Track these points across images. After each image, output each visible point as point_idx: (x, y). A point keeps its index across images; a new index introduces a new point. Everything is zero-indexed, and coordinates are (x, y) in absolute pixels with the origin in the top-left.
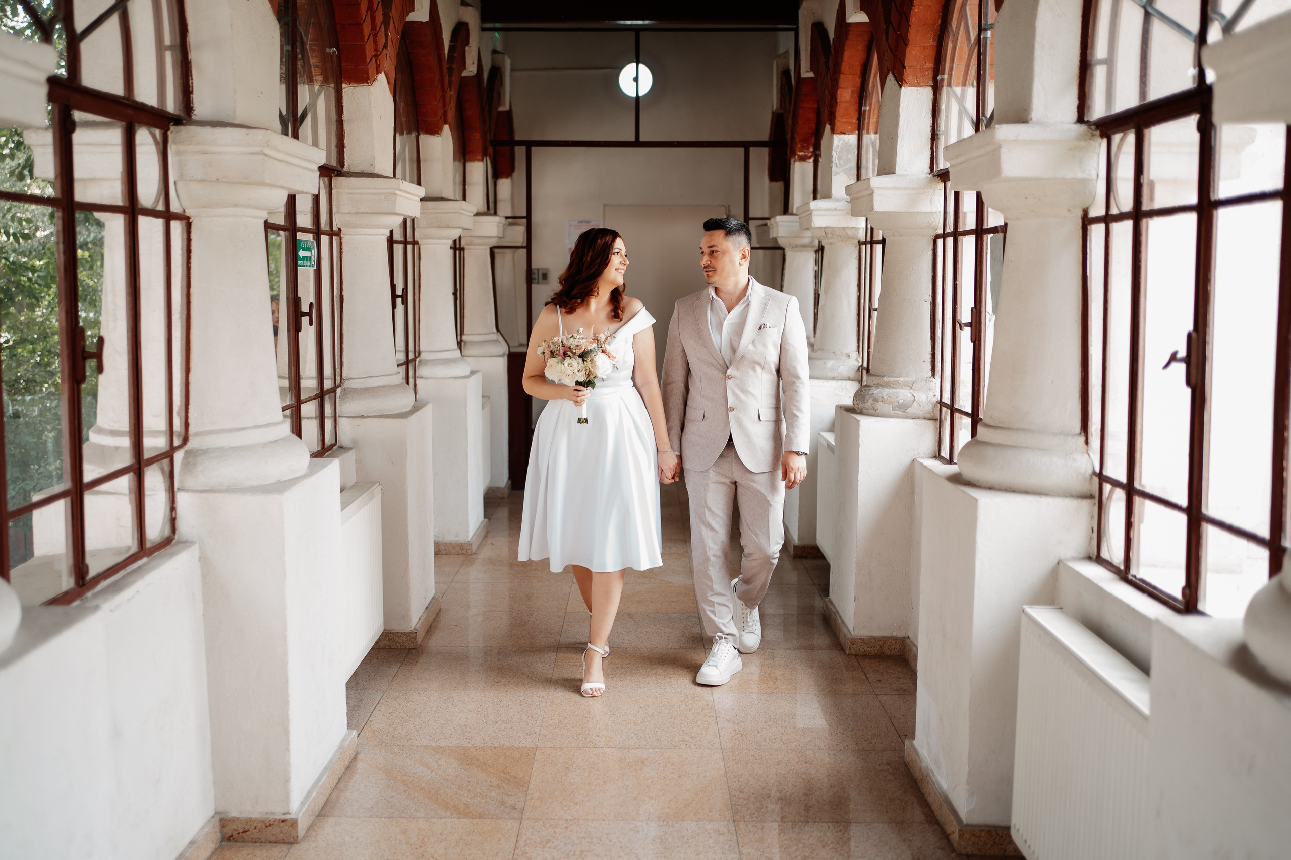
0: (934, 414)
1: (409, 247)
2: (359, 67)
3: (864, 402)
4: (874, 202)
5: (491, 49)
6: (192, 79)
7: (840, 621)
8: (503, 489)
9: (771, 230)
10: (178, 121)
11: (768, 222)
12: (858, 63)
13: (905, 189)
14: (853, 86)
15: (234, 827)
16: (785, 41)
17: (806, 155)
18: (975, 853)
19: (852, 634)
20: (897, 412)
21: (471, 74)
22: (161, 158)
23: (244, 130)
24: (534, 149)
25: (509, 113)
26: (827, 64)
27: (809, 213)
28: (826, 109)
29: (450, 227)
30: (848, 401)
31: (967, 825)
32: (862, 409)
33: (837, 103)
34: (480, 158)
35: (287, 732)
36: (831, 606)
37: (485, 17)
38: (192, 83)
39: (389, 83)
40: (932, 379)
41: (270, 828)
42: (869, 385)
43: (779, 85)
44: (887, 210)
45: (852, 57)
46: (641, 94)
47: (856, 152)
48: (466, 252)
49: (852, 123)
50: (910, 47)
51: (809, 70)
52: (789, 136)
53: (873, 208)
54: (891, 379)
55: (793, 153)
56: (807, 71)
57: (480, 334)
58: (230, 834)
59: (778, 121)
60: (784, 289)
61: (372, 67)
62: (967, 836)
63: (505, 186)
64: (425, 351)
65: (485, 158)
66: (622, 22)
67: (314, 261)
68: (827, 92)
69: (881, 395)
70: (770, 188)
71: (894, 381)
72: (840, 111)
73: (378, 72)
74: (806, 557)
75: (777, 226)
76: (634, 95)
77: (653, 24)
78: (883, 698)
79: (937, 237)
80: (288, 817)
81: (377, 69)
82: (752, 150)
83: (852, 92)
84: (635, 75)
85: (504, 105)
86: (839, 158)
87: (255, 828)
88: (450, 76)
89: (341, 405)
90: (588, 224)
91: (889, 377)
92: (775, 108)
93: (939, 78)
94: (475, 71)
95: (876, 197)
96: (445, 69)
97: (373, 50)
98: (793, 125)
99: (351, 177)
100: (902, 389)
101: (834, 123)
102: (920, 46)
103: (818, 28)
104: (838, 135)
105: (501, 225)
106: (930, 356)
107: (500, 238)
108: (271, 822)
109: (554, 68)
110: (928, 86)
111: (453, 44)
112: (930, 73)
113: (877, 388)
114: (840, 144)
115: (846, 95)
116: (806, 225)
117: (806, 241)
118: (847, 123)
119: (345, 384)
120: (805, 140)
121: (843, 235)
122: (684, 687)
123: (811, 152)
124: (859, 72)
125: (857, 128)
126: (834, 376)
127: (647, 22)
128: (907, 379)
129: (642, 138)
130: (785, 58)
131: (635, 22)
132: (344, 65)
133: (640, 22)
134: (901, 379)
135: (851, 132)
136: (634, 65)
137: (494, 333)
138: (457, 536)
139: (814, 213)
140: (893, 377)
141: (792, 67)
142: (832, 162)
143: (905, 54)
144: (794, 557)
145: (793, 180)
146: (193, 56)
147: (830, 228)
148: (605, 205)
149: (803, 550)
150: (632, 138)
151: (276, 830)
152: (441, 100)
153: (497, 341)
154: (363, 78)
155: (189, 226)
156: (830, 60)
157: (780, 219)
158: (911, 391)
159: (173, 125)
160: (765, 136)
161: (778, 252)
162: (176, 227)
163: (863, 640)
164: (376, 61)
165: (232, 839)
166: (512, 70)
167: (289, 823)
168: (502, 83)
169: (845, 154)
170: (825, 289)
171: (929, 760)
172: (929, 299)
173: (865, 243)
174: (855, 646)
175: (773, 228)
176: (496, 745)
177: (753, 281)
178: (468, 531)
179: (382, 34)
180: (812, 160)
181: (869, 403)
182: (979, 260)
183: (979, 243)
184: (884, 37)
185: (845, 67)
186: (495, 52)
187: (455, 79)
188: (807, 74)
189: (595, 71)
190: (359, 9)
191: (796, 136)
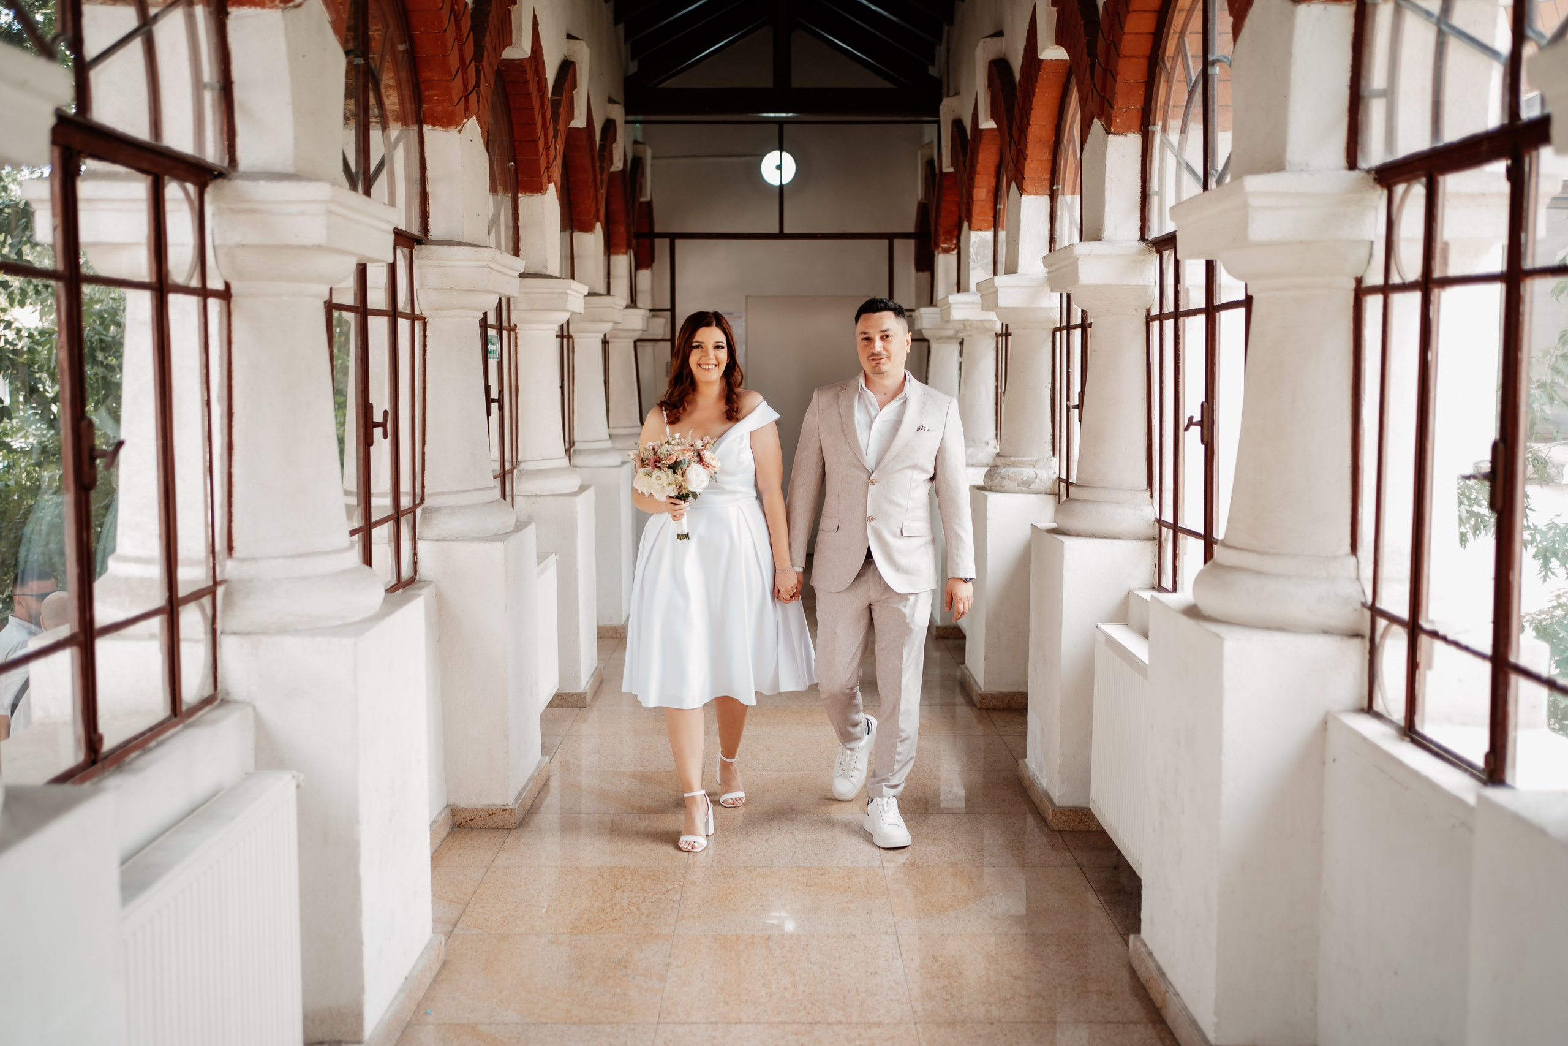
0: (1054, 489)
1: (565, 340)
2: (534, 179)
3: (992, 480)
4: (999, 298)
5: (631, 140)
6: (429, 206)
7: (973, 681)
9: (916, 322)
10: (420, 242)
11: (913, 313)
12: (992, 165)
13: (1025, 287)
14: (989, 186)
15: (464, 816)
16: (929, 131)
17: (950, 248)
18: (1065, 829)
19: (983, 690)
20: (1021, 488)
21: (618, 170)
22: (408, 270)
23: (474, 248)
24: (678, 242)
25: (649, 204)
26: (964, 162)
27: (948, 307)
28: (964, 206)
29: (604, 322)
30: (980, 482)
31: (1059, 807)
32: (991, 487)
33: (973, 201)
34: (625, 251)
36: (966, 672)
37: (628, 112)
38: (429, 210)
39: (557, 190)
40: (1053, 458)
41: (493, 816)
42: (997, 464)
43: (924, 175)
44: (1010, 305)
45: (986, 159)
46: (784, 183)
47: (993, 248)
48: (610, 345)
49: (988, 220)
50: (1028, 160)
51: (950, 166)
52: (933, 228)
53: (997, 304)
54: (1017, 459)
55: (937, 246)
56: (948, 167)
57: (625, 428)
58: (460, 822)
59: (923, 211)
60: (930, 381)
61: (545, 178)
62: (1059, 816)
63: (645, 277)
64: (579, 442)
65: (629, 251)
66: (765, 115)
67: (498, 355)
68: (964, 190)
69: (1007, 473)
70: (917, 279)
71: (1019, 460)
72: (976, 209)
73: (549, 182)
74: (948, 638)
75: (921, 318)
76: (778, 184)
77: (796, 117)
78: (1006, 738)
79: (1055, 330)
80: (507, 807)
81: (548, 180)
82: (897, 242)
83: (987, 191)
84: (779, 163)
85: (645, 195)
86: (977, 254)
87: (480, 817)
88: (602, 174)
89: (517, 484)
90: (730, 316)
91: (1015, 456)
92: (920, 198)
93: (1055, 188)
94: (622, 167)
95: (1000, 294)
96: (598, 169)
97: (545, 163)
98: (937, 217)
99: (527, 277)
100: (1026, 467)
101: (971, 220)
102: (1037, 160)
103: (958, 124)
104: (975, 232)
105: (645, 318)
106: (1051, 437)
107: (643, 331)
108: (494, 812)
109: (694, 156)
110: (1046, 194)
111: (602, 143)
112: (1047, 184)
113: (1005, 467)
114: (977, 240)
115: (981, 194)
116: (946, 319)
117: (951, 333)
118: (984, 220)
119: (521, 466)
120: (949, 232)
121: (981, 327)
122: (830, 731)
123: (955, 244)
124: (993, 173)
125: (993, 225)
126: (973, 462)
127: (790, 115)
128: (1030, 459)
129: (786, 231)
130: (930, 148)
131: (778, 115)
132: (520, 176)
133: (784, 115)
134: (1026, 459)
135: (987, 229)
136: (778, 152)
137: (638, 426)
138: (610, 620)
139: (953, 306)
140: (1018, 457)
141: (936, 158)
142: (970, 257)
143: (1024, 166)
144: (936, 638)
145: (937, 273)
146: (429, 188)
147: (968, 320)
148: (747, 297)
149: (945, 630)
150: (776, 231)
151: (497, 818)
152: (594, 199)
154: (537, 188)
155: (425, 325)
156: (967, 158)
157: (924, 311)
158: (1034, 469)
159: (416, 245)
160: (911, 228)
161: (925, 344)
162: (418, 325)
163: (992, 695)
164: (548, 172)
165: (461, 826)
166: (653, 158)
167: (508, 812)
168: (643, 174)
169: (982, 250)
170: (964, 379)
171: (1035, 770)
172: (1050, 386)
173: (1001, 335)
174: (985, 701)
175: (918, 320)
176: (668, 770)
177: (910, 376)
178: (621, 616)
179: (552, 148)
180: (955, 252)
181: (997, 481)
182: (1084, 350)
183: (1084, 336)
184: (1008, 149)
185: (980, 168)
186: (636, 142)
187: (605, 177)
188: (947, 168)
189: (736, 160)
190: (535, 128)
191: (939, 228)
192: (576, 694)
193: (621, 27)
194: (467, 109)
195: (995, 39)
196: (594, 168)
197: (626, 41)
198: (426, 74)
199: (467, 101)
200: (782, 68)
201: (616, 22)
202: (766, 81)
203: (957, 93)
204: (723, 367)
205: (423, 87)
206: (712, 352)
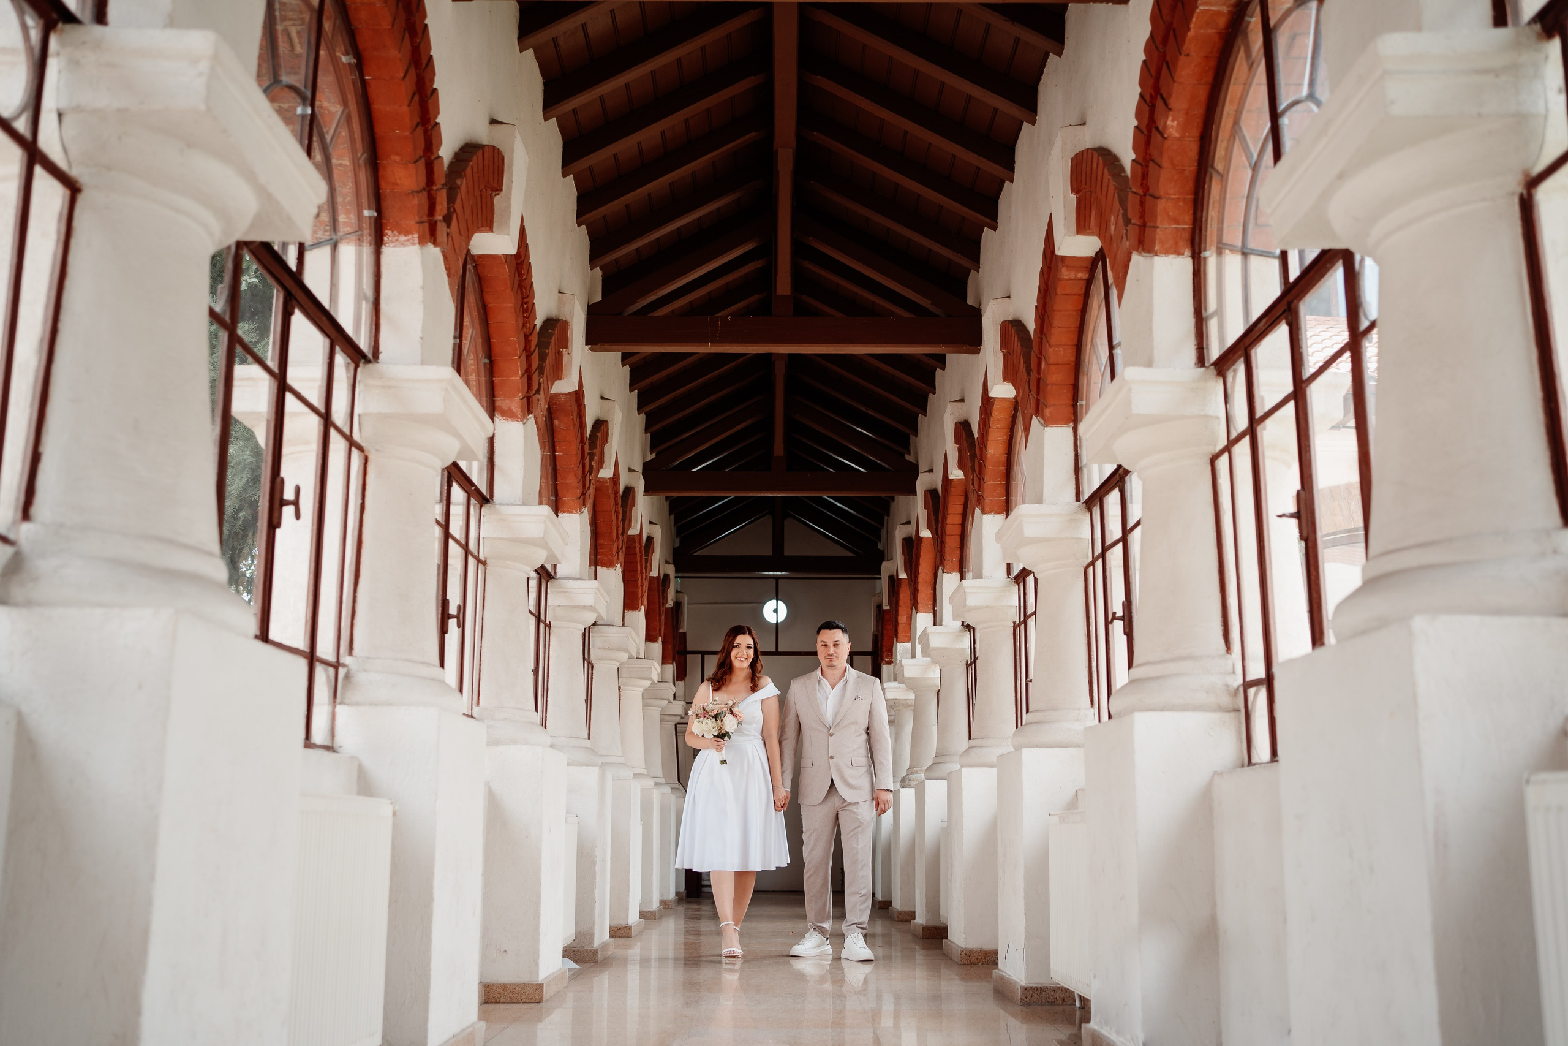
2: (636, 602)
5: (677, 589)
8: (683, 893)
12: (905, 601)
16: (877, 584)
17: (888, 658)
21: (670, 606)
24: (707, 657)
25: (685, 631)
26: (894, 602)
28: (894, 630)
32: (904, 786)
33: (899, 624)
34: (671, 663)
35: (628, 887)
37: (677, 571)
39: (644, 613)
42: (908, 774)
43: (875, 615)
45: (905, 596)
46: (779, 621)
51: (888, 605)
52: (879, 648)
54: (918, 769)
55: (882, 657)
59: (876, 635)
62: (926, 930)
63: (681, 684)
65: (673, 665)
66: (766, 573)
68: (894, 618)
72: (900, 629)
76: (775, 622)
77: (787, 575)
81: (641, 605)
83: (904, 616)
84: (775, 608)
85: (683, 627)
86: (904, 657)
92: (874, 628)
93: (935, 609)
96: (661, 604)
97: (640, 594)
98: (882, 639)
101: (898, 637)
102: (924, 592)
103: (890, 578)
104: (899, 645)
110: (931, 612)
111: (664, 588)
112: (931, 606)
113: (911, 774)
115: (902, 619)
118: (905, 636)
120: (887, 649)
123: (889, 655)
127: (783, 573)
129: (780, 650)
130: (877, 596)
131: (775, 573)
133: (779, 573)
136: (775, 601)
141: (881, 602)
142: (899, 660)
143: (919, 597)
150: (774, 650)
151: (622, 931)
152: (659, 624)
153: (679, 789)
154: (637, 608)
155: (592, 668)
156: (895, 600)
159: (592, 626)
160: (869, 649)
163: (905, 912)
164: (641, 599)
166: (687, 604)
167: (628, 928)
168: (682, 613)
179: (643, 585)
181: (908, 783)
184: (912, 587)
185: (901, 603)
186: (679, 591)
187: (664, 609)
188: (886, 607)
189: (745, 605)
190: (638, 573)
191: (883, 648)
192: (650, 911)
193: (672, 516)
194: (618, 558)
195: (906, 525)
196: (659, 602)
197: (674, 525)
198: (601, 541)
199: (618, 555)
200: (778, 543)
201: (670, 514)
202: (767, 550)
203: (892, 559)
204: (750, 660)
205: (599, 548)
206: (745, 651)
